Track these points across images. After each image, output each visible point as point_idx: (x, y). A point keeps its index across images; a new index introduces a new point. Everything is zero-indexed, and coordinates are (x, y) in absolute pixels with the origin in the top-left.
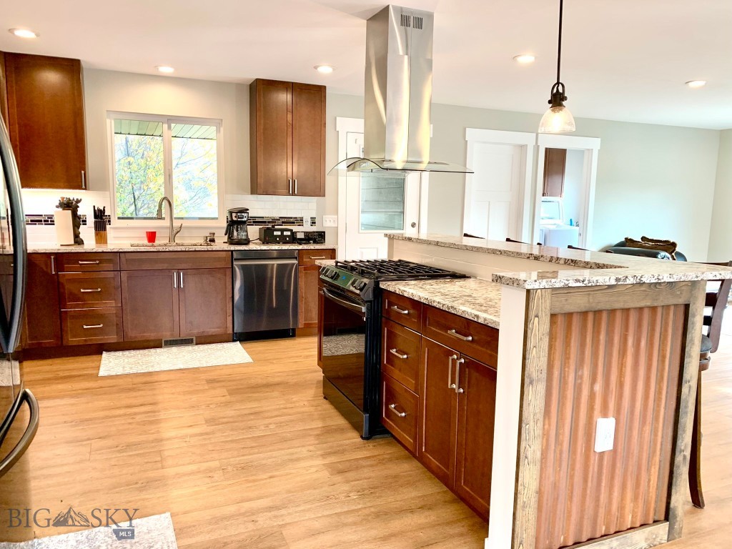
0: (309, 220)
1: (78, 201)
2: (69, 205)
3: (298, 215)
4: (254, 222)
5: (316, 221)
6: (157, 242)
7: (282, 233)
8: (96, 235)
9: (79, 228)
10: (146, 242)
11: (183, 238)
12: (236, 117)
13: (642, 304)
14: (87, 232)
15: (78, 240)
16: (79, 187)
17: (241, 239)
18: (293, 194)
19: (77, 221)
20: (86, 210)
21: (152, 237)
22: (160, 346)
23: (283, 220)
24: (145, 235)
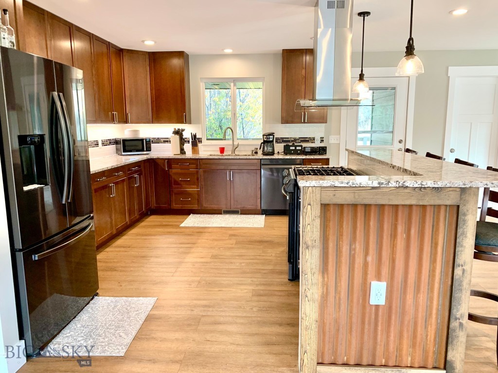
0: (319, 140)
1: (183, 130)
2: (178, 133)
3: (311, 136)
4: (282, 141)
5: (324, 139)
6: (225, 153)
7: (296, 148)
8: (193, 149)
9: (183, 145)
10: (219, 153)
11: (240, 151)
12: (274, 73)
13: (414, 202)
14: (188, 147)
15: (182, 151)
16: (182, 122)
17: (269, 152)
18: (304, 122)
19: (183, 141)
20: (187, 135)
21: (222, 150)
22: (221, 214)
23: (303, 139)
24: (219, 149)
